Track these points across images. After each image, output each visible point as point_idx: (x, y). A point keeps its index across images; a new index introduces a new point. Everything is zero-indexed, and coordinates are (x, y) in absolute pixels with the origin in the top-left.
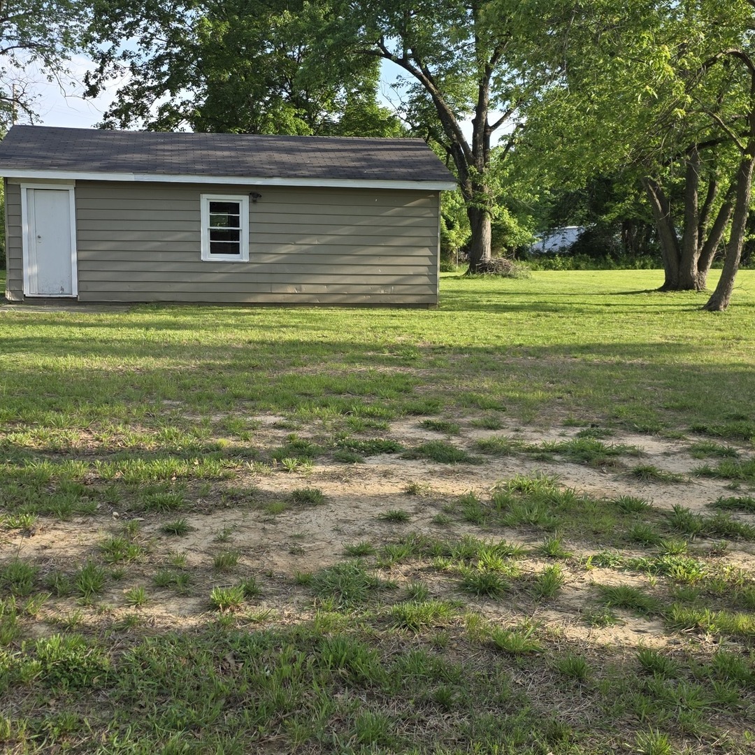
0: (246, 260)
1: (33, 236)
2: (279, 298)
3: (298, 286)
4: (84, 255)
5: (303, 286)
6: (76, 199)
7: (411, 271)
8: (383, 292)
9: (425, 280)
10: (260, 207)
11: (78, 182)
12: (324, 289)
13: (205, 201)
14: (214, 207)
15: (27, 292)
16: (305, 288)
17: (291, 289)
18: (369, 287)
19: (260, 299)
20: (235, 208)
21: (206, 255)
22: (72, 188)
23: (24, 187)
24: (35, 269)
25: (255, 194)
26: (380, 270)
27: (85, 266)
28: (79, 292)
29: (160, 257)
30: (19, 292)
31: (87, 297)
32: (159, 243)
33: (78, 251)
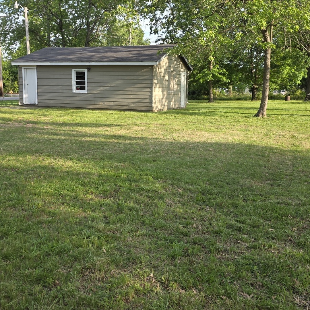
0: (86, 92)
1: (26, 84)
2: (97, 107)
3: (103, 102)
4: (40, 90)
5: (105, 102)
6: (37, 72)
7: (143, 97)
8: (132, 105)
9: (148, 101)
10: (91, 73)
11: (37, 66)
12: (112, 104)
13: (74, 71)
14: (77, 73)
15: (24, 103)
16: (106, 103)
17: (101, 103)
18: (128, 103)
19: (91, 107)
20: (83, 73)
21: (75, 91)
22: (35, 68)
23: (23, 68)
24: (27, 95)
25: (89, 68)
26: (131, 97)
27: (40, 94)
28: (38, 103)
29: (61, 91)
30: (22, 102)
31: (40, 105)
32: (60, 86)
33: (38, 89)
